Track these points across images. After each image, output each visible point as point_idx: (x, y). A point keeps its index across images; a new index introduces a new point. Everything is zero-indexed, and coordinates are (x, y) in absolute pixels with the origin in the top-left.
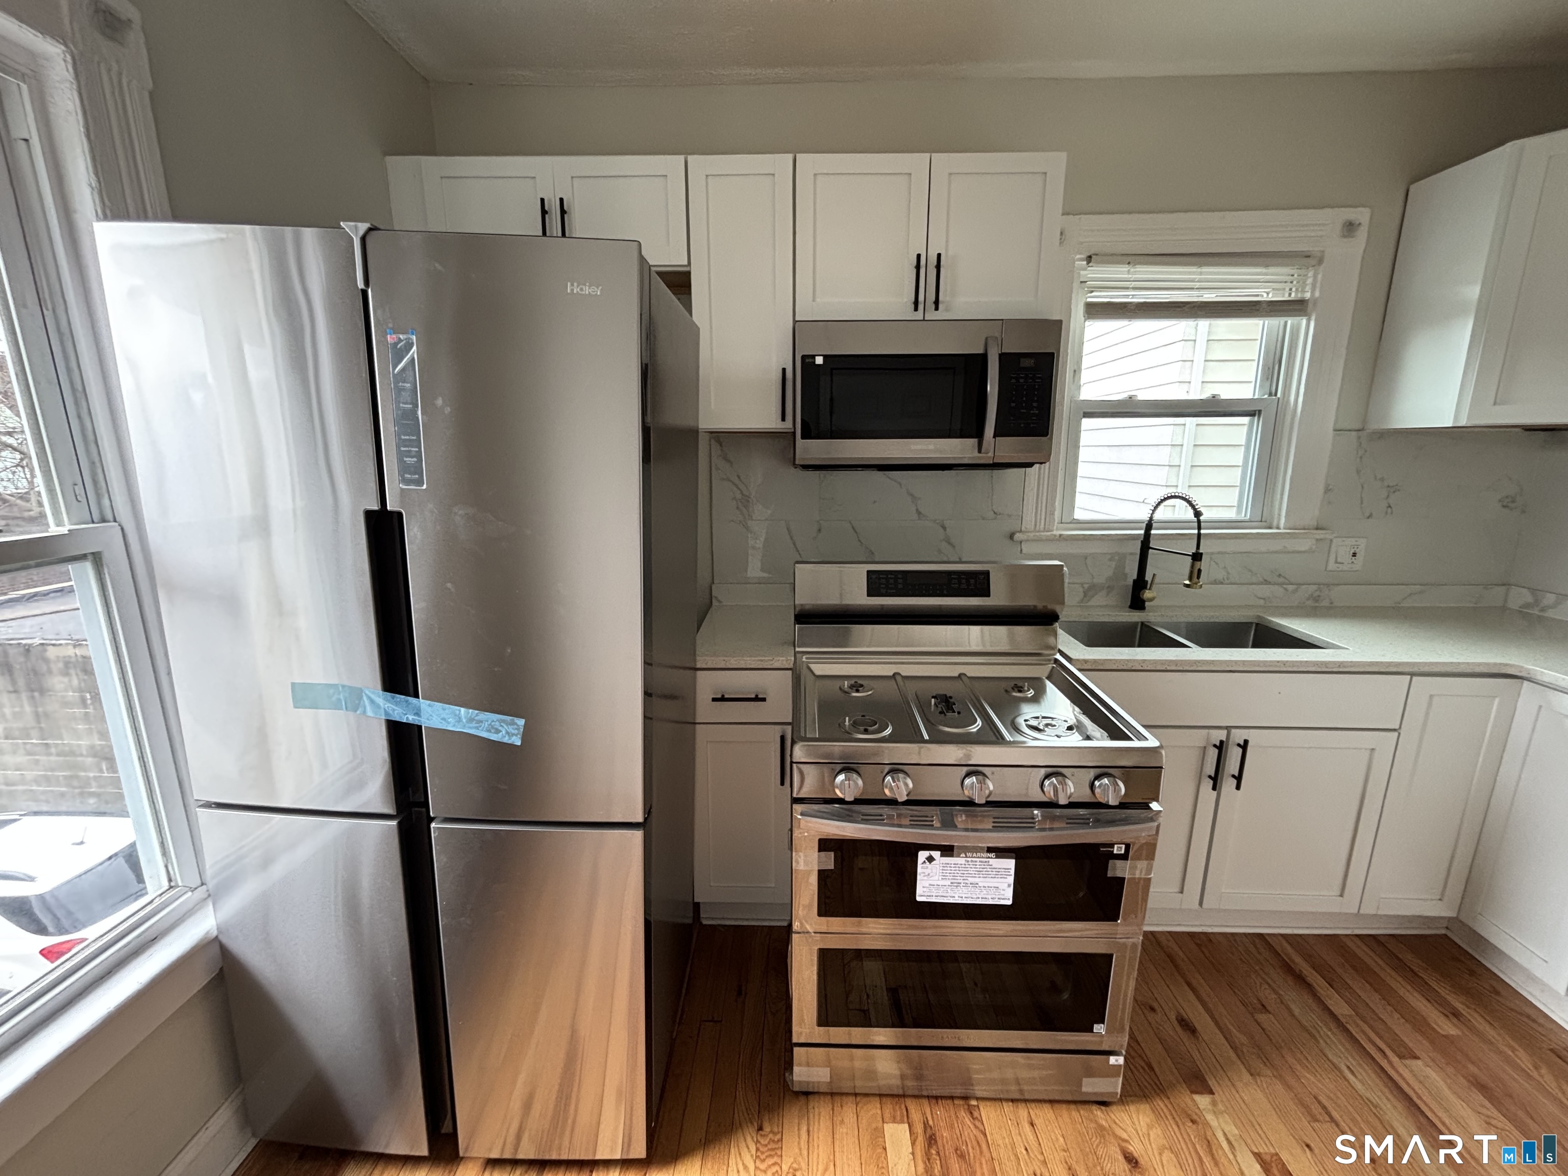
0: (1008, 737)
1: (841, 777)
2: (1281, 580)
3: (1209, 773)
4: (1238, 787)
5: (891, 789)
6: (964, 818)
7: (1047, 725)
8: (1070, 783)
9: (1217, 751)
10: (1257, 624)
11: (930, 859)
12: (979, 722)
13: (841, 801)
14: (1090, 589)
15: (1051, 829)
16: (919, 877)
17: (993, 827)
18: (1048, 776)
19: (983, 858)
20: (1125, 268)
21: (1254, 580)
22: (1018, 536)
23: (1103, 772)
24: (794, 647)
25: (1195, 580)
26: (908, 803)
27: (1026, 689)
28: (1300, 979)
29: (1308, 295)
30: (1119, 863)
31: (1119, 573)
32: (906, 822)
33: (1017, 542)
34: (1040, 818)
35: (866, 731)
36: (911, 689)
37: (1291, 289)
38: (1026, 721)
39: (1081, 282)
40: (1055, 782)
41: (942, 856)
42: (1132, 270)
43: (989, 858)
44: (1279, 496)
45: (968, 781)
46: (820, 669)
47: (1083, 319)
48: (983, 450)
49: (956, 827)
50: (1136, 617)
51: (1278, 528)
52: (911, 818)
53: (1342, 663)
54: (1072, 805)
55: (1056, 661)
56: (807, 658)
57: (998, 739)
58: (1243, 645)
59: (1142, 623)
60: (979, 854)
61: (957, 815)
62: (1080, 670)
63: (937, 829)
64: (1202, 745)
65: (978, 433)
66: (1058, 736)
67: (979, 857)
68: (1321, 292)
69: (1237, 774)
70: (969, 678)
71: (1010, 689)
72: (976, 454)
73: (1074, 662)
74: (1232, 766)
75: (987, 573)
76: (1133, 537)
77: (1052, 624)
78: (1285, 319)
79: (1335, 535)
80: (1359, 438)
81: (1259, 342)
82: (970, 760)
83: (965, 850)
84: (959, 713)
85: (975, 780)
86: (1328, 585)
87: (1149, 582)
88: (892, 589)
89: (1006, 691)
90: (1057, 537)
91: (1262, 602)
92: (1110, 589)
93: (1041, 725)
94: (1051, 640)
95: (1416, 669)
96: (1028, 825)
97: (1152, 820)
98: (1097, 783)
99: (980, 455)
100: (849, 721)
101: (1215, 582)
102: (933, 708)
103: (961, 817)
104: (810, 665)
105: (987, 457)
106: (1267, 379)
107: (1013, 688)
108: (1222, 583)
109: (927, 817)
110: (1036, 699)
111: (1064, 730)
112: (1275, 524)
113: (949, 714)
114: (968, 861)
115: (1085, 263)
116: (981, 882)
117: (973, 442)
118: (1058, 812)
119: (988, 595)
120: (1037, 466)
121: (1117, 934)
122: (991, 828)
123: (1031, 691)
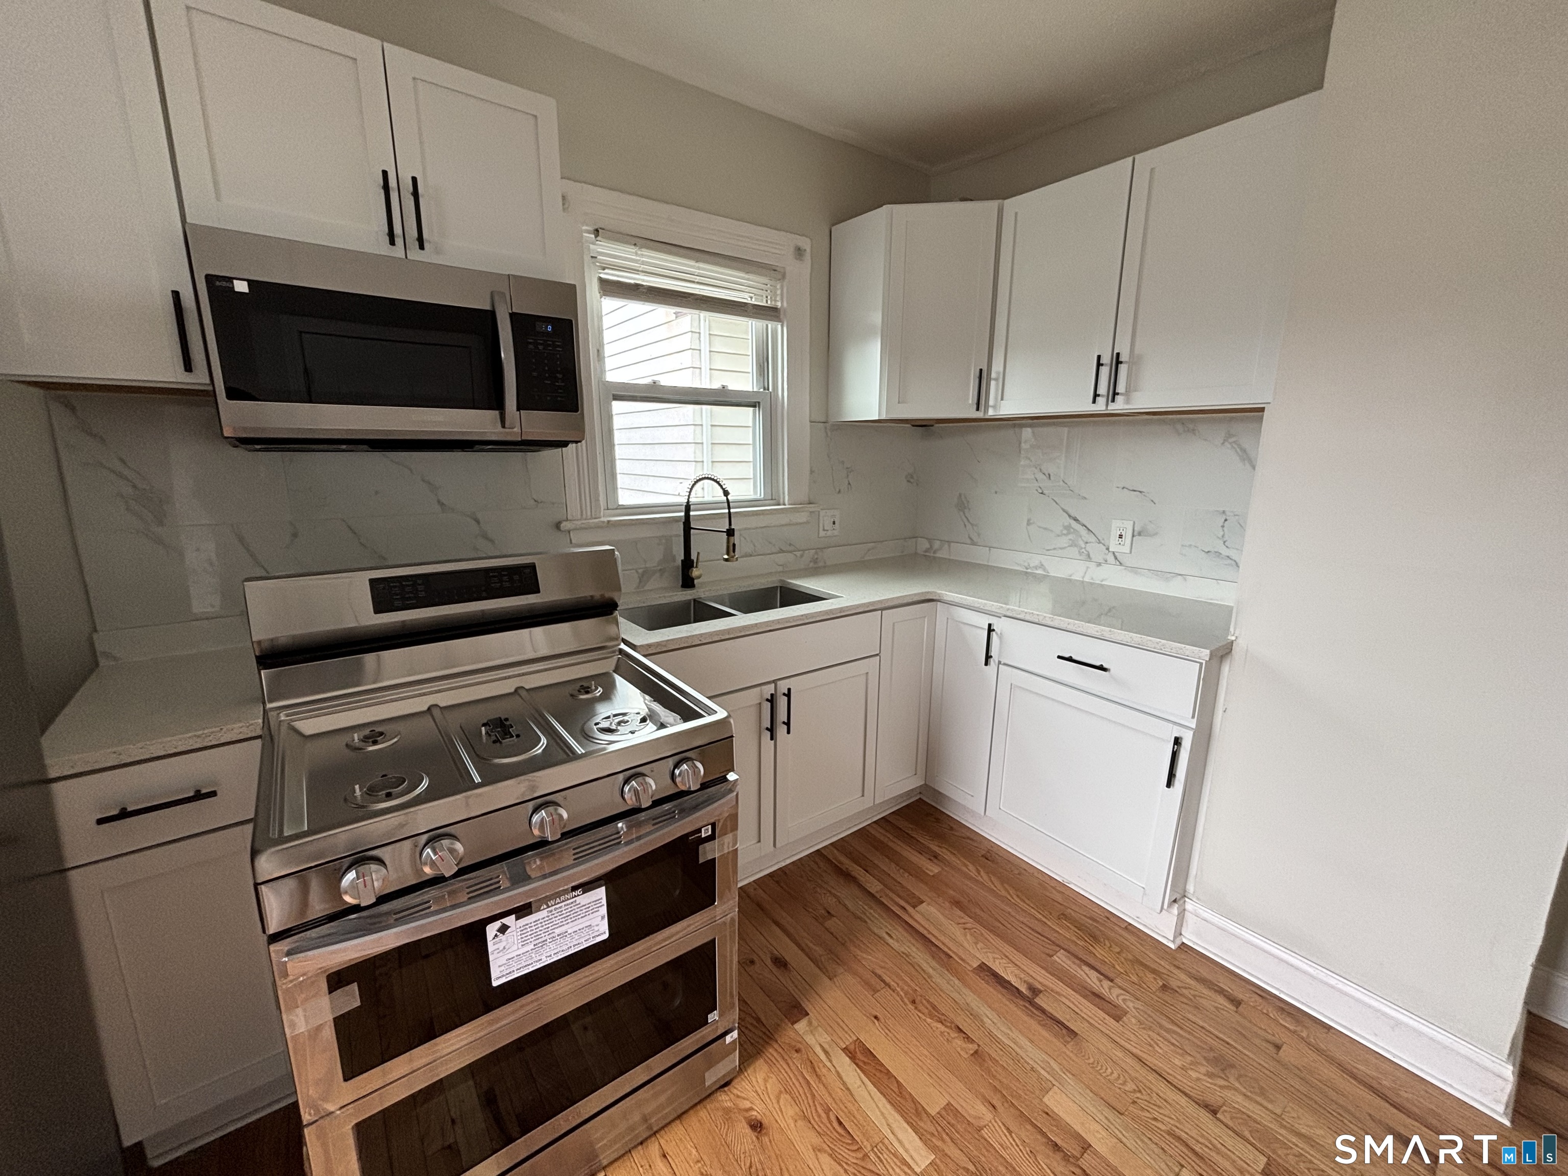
0: (580, 750)
1: (352, 875)
2: (792, 548)
3: (766, 726)
4: (789, 732)
5: (433, 864)
6: (538, 862)
7: (619, 723)
8: (651, 781)
9: (769, 704)
10: (781, 587)
11: (503, 929)
12: (544, 741)
13: (356, 909)
14: (645, 573)
15: (639, 838)
16: (491, 958)
17: (575, 859)
18: (627, 781)
19: (568, 899)
20: (633, 249)
21: (774, 550)
22: (565, 526)
23: (681, 758)
24: (264, 703)
25: (732, 554)
26: (461, 872)
27: (593, 688)
28: (848, 877)
29: (779, 304)
30: (708, 846)
31: (668, 556)
32: (464, 897)
33: (565, 531)
34: (625, 830)
35: (389, 796)
36: (454, 722)
37: (767, 297)
38: (596, 724)
39: (592, 257)
40: (635, 785)
41: (517, 919)
42: (639, 252)
43: (575, 896)
44: (781, 478)
45: (536, 818)
46: (309, 726)
47: (598, 295)
48: (507, 424)
49: (529, 877)
50: (687, 595)
51: (784, 504)
52: (468, 890)
53: (841, 608)
54: (657, 803)
55: (621, 651)
56: (287, 715)
57: (568, 755)
58: (773, 607)
59: (695, 600)
60: (562, 898)
61: (529, 863)
62: (645, 656)
63: (507, 890)
64: (758, 702)
65: (498, 404)
66: (632, 732)
67: (563, 901)
68: (787, 303)
69: (786, 721)
70: (528, 690)
71: (576, 693)
72: (499, 429)
73: (639, 649)
74: (782, 716)
75: (533, 567)
76: (675, 520)
77: (612, 614)
78: (767, 322)
79: (821, 507)
80: (826, 428)
81: (750, 341)
82: (535, 792)
83: (545, 901)
84: (518, 736)
85: (544, 814)
86: (821, 549)
87: (695, 561)
88: (410, 599)
89: (572, 695)
90: (605, 524)
91: (780, 569)
92: (662, 571)
93: (613, 724)
94: (612, 630)
95: (883, 606)
96: (614, 842)
97: (731, 791)
98: (677, 772)
99: (504, 430)
100: (361, 790)
101: (746, 555)
102: (484, 738)
103: (535, 862)
104: (293, 724)
105: (513, 433)
106: (760, 375)
107: (579, 691)
108: (751, 556)
109: (491, 879)
110: (607, 696)
111: (638, 724)
112: (781, 501)
113: (507, 741)
114: (551, 911)
115: (593, 236)
116: (570, 928)
117: (495, 414)
118: (642, 816)
119: (538, 591)
120: (572, 446)
121: (715, 917)
122: (573, 862)
123: (600, 689)
